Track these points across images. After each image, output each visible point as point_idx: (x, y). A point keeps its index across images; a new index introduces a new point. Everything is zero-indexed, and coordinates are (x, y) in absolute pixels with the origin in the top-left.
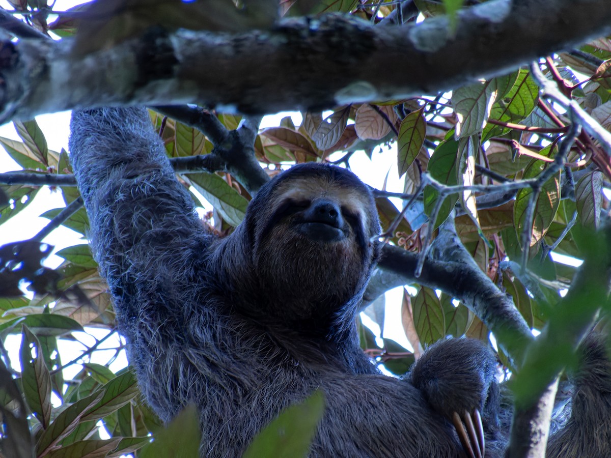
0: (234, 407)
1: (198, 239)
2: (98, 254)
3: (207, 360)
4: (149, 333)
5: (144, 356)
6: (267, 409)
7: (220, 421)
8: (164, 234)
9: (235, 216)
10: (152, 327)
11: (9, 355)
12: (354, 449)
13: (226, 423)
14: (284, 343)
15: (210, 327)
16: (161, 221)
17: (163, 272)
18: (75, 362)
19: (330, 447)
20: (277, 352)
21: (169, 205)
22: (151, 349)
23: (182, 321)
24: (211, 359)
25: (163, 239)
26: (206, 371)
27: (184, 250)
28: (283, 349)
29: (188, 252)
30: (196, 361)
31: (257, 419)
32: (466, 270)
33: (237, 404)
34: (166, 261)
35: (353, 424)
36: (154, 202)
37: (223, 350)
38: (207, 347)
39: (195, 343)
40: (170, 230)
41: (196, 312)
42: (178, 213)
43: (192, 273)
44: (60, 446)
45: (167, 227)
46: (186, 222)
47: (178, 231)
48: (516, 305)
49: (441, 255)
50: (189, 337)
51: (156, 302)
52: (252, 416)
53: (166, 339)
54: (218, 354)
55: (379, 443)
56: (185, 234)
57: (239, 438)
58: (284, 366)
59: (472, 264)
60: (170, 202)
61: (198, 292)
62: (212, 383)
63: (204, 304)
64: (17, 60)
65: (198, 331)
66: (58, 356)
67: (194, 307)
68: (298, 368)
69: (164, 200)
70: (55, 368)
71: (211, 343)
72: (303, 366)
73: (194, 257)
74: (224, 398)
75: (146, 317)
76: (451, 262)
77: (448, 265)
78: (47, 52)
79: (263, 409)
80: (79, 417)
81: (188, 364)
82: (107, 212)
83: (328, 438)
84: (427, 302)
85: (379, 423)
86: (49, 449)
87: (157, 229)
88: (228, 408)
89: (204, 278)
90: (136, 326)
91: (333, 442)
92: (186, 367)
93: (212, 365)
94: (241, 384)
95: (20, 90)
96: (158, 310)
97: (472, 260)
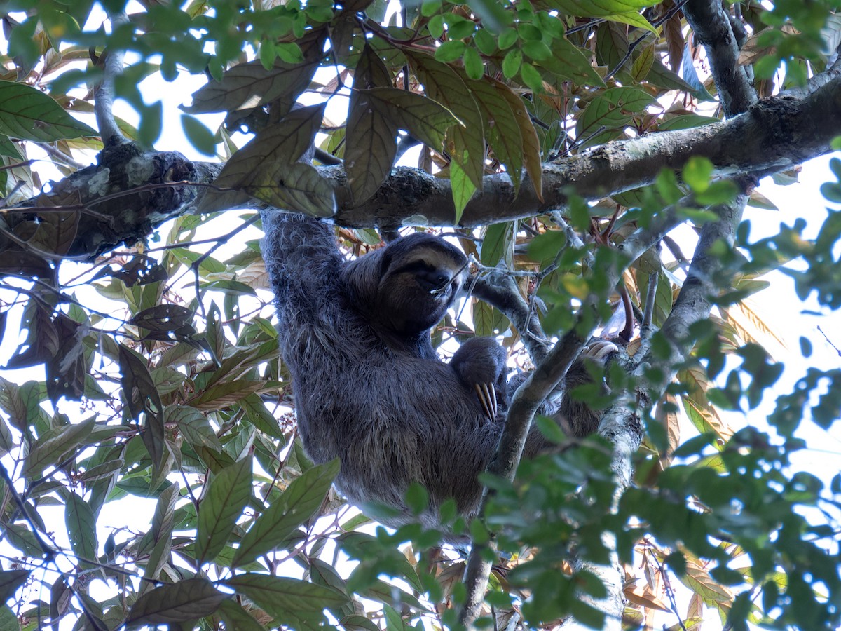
0: (339, 372)
1: (332, 256)
2: (265, 255)
3: (328, 338)
4: (291, 315)
5: (285, 329)
6: (361, 376)
7: (329, 379)
8: (311, 249)
9: (363, 235)
10: (294, 310)
11: (205, 307)
12: (413, 410)
13: (333, 381)
14: (379, 334)
15: (334, 316)
16: (311, 240)
17: (307, 275)
18: (248, 315)
19: (398, 406)
20: (373, 339)
21: (316, 229)
22: (290, 325)
23: (314, 310)
24: (331, 337)
25: (310, 252)
26: (327, 345)
27: (323, 262)
28: (379, 338)
29: (325, 264)
30: (321, 337)
31: (353, 382)
32: (509, 293)
33: (341, 369)
34: (310, 267)
35: (415, 394)
36: (308, 226)
37: (340, 332)
38: (328, 328)
39: (321, 325)
40: (315, 247)
41: (325, 305)
42: (322, 236)
43: (326, 279)
44: (225, 381)
45: (314, 244)
46: (326, 242)
47: (321, 248)
48: (540, 321)
49: (495, 281)
50: (318, 321)
51: (298, 296)
52: (350, 379)
53: (300, 320)
54: (336, 334)
55: (430, 407)
56: (325, 251)
57: (339, 393)
58: (377, 348)
59: (515, 290)
60: (319, 228)
61: (328, 292)
62: (328, 354)
63: (331, 300)
64: (193, 175)
65: (324, 318)
66: (238, 309)
67: (324, 301)
68: (386, 351)
69: (314, 226)
70: (235, 317)
71: (332, 327)
72: (389, 351)
73: (328, 267)
74: (334, 365)
75: (291, 303)
76: (501, 287)
77: (497, 288)
78: (214, 171)
79: (358, 375)
80: (240, 364)
81: (314, 337)
82: (276, 228)
83: (397, 400)
84: (484, 308)
85: (430, 394)
86: (217, 383)
87: (307, 245)
88: (334, 371)
89: (333, 283)
90: (284, 309)
91: (399, 403)
92: (313, 339)
93: (331, 341)
94: (346, 357)
95: (192, 195)
96: (298, 301)
97: (515, 287)
